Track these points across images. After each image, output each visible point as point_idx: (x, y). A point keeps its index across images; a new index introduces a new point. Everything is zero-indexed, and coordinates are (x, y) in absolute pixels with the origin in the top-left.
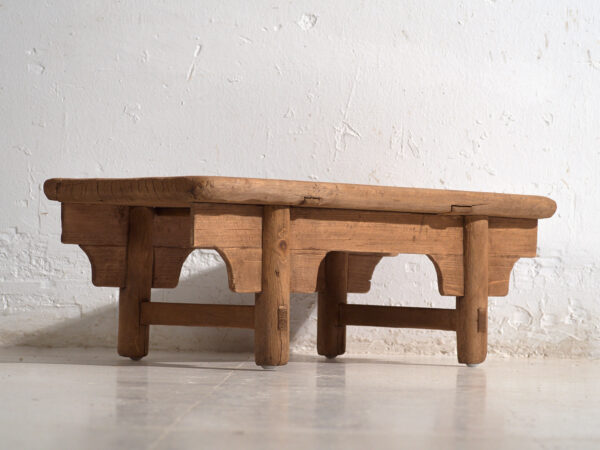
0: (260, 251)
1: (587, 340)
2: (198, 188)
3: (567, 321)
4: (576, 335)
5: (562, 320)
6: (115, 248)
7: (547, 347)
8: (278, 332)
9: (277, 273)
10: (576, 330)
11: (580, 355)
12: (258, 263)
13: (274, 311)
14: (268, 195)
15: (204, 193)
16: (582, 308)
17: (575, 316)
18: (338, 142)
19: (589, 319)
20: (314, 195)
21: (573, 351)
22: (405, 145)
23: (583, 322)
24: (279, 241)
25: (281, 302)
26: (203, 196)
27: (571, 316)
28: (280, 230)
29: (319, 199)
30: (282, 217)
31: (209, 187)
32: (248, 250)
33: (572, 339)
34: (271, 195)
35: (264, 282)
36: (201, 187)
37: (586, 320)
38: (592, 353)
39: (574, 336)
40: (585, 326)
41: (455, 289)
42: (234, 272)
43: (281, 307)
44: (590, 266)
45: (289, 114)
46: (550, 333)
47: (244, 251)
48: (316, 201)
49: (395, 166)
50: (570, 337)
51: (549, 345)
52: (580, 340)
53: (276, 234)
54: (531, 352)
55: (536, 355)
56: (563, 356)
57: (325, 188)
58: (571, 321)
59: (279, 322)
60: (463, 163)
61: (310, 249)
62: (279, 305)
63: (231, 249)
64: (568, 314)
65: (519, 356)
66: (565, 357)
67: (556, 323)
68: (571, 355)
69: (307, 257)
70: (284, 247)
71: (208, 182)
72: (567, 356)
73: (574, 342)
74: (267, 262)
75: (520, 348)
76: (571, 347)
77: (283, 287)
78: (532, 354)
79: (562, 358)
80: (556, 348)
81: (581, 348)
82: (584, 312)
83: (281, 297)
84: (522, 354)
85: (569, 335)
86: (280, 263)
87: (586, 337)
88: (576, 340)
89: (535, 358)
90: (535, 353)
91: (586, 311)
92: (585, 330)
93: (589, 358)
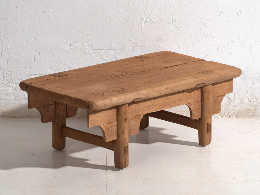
0: (116, 123)
1: (255, 109)
2: (91, 107)
3: (247, 101)
4: (251, 107)
5: (244, 101)
6: (50, 106)
7: (238, 112)
8: (124, 155)
9: (123, 132)
10: (251, 105)
11: (252, 116)
12: (115, 128)
13: (122, 147)
14: (119, 103)
15: (93, 109)
16: (253, 96)
17: (250, 99)
18: (143, 25)
19: (257, 100)
20: (138, 97)
21: (249, 114)
22: (173, 25)
23: (254, 101)
24: (124, 119)
26: (93, 110)
27: (249, 99)
28: (124, 114)
29: (140, 98)
30: (123, 109)
31: (95, 106)
32: (111, 123)
33: (249, 109)
34: (120, 103)
35: (118, 135)
36: (92, 106)
37: (255, 101)
38: (258, 115)
39: (249, 108)
40: (255, 103)
41: (197, 116)
42: (105, 134)
43: (125, 145)
44: (257, 77)
45: (120, 12)
46: (239, 106)
47: (109, 125)
48: (139, 100)
49: (169, 35)
50: (248, 108)
51: (239, 112)
52: (252, 109)
53: (122, 116)
54: (231, 115)
55: (233, 116)
56: (245, 117)
57: (143, 93)
58: (249, 101)
59: (125, 151)
60: (200, 33)
61: (137, 116)
62: (124, 144)
63: (104, 125)
64: (247, 98)
65: (225, 117)
66: (246, 117)
67: (242, 102)
68: (249, 116)
69: (135, 120)
70: (126, 120)
71: (95, 104)
72: (247, 116)
73: (250, 110)
74: (119, 127)
75: (226, 113)
76: (248, 113)
77: (126, 137)
78: (231, 116)
79: (244, 118)
80: (242, 113)
81: (253, 113)
82: (254, 97)
83: (125, 141)
84: (226, 116)
85: (248, 107)
86: (124, 127)
87: (255, 108)
88: (251, 109)
89: (233, 118)
90: (232, 115)
91: (255, 97)
92: (255, 105)
93: (257, 117)
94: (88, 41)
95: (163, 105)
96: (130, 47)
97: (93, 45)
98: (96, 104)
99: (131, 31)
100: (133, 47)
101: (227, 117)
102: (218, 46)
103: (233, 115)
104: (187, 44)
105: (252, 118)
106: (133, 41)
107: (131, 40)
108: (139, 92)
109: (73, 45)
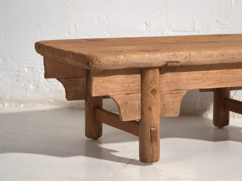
0: (140, 95)
2: (91, 63)
6: (79, 79)
8: (151, 143)
9: (150, 109)
12: (138, 103)
13: (148, 131)
14: (140, 63)
15: (94, 66)
20: (173, 60)
24: (150, 90)
25: (153, 126)
26: (94, 68)
28: (151, 82)
29: (177, 62)
30: (150, 75)
31: (97, 62)
32: (131, 95)
34: (142, 63)
35: (142, 114)
36: (92, 62)
42: (121, 109)
43: (152, 129)
47: (128, 96)
48: (175, 64)
53: (149, 86)
57: (181, 55)
59: (151, 138)
61: (176, 90)
62: (151, 127)
63: (118, 96)
69: (173, 95)
70: (154, 92)
71: (96, 59)
74: (144, 102)
77: (154, 117)
83: (152, 123)
86: (152, 102)
94: (167, 21)
95: (220, 81)
96: (217, 29)
97: (173, 26)
98: (99, 60)
99: (219, 9)
100: (220, 29)
106: (220, 21)
107: (219, 20)
108: (176, 53)
109: (149, 25)
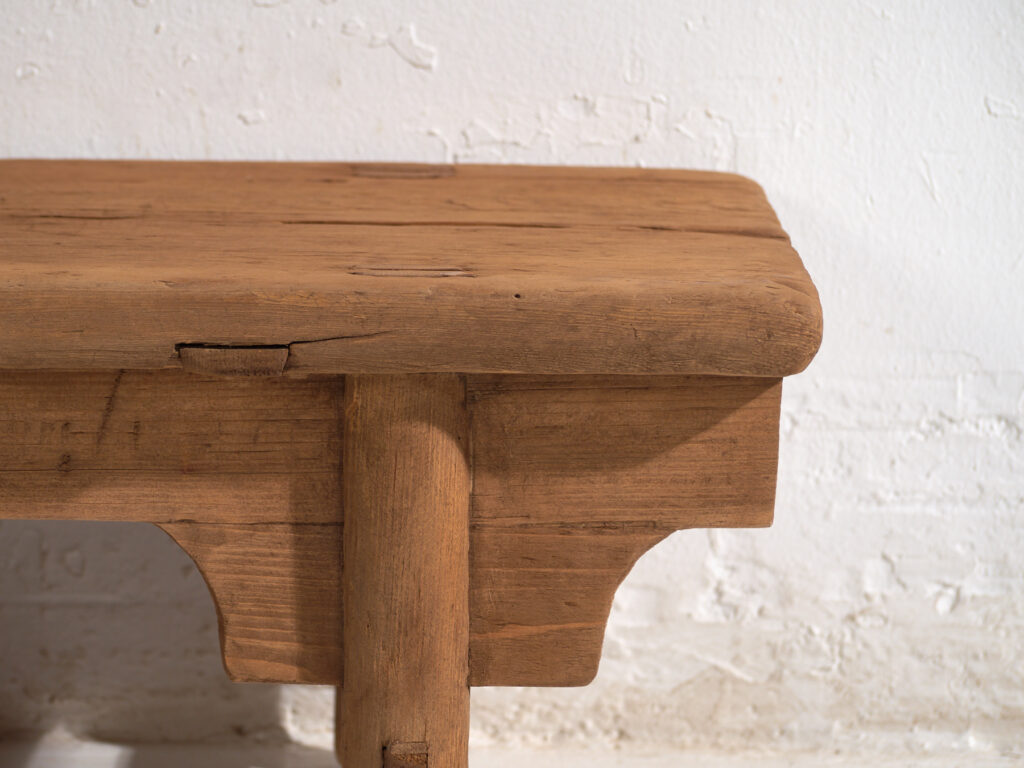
1: (776, 678)
3: (703, 609)
4: (736, 660)
5: (683, 609)
7: (630, 706)
10: (736, 642)
11: (749, 733)
16: (758, 563)
17: (733, 593)
19: (786, 599)
21: (725, 719)
23: (761, 612)
27: (719, 593)
33: (723, 678)
37: (770, 606)
38: (794, 726)
39: (726, 665)
40: (769, 627)
46: (638, 652)
49: (50, 33)
50: (716, 668)
51: (636, 697)
52: (749, 679)
54: (568, 725)
55: (588, 734)
56: (688, 739)
58: (718, 609)
60: (309, 22)
64: (705, 583)
65: (524, 739)
66: (697, 742)
67: (661, 619)
68: (719, 734)
72: (703, 738)
73: (728, 687)
75: (530, 710)
76: (716, 706)
78: (571, 733)
79: (683, 747)
80: (663, 708)
81: (755, 709)
82: (764, 575)
84: (535, 731)
85: (712, 660)
87: (772, 666)
88: (736, 681)
89: (585, 746)
90: (583, 726)
91: (773, 571)
92: (769, 644)
93: (785, 744)
101: (536, 740)
102: (464, 134)
103: (590, 724)
104: (202, 114)
105: (746, 748)
